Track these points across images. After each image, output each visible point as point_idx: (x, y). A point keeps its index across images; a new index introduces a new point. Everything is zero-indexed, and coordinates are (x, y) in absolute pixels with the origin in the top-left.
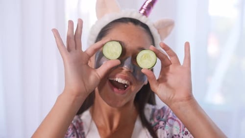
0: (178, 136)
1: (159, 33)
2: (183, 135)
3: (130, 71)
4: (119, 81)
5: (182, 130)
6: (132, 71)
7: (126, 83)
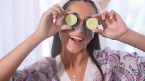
0: (116, 67)
1: (100, 6)
2: (120, 65)
3: (83, 33)
4: (76, 39)
5: (118, 63)
6: (84, 32)
7: (80, 39)
